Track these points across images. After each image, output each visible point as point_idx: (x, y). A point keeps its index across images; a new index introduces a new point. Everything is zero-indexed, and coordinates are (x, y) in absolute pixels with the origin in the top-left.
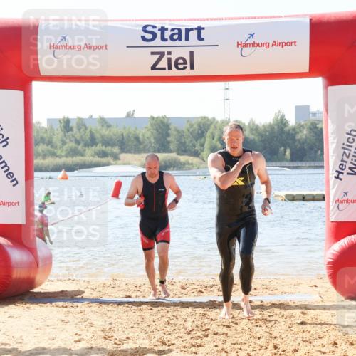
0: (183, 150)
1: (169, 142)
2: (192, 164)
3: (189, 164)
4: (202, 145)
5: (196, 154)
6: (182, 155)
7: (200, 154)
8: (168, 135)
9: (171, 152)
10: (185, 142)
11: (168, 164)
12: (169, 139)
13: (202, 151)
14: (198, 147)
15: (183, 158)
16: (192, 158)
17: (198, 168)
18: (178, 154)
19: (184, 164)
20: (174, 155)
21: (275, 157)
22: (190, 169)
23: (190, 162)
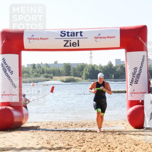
0: (76, 75)
1: (70, 72)
2: (79, 80)
3: (78, 80)
4: (82, 73)
5: (80, 76)
6: (75, 77)
7: (81, 76)
8: (70, 70)
9: (71, 76)
10: (76, 72)
11: (70, 80)
12: (70, 71)
13: (82, 75)
14: (81, 74)
15: (76, 78)
16: (79, 78)
17: (81, 82)
18: (74, 76)
19: (76, 80)
20: (72, 77)
21: (108, 77)
22: (78, 82)
23: (78, 79)
